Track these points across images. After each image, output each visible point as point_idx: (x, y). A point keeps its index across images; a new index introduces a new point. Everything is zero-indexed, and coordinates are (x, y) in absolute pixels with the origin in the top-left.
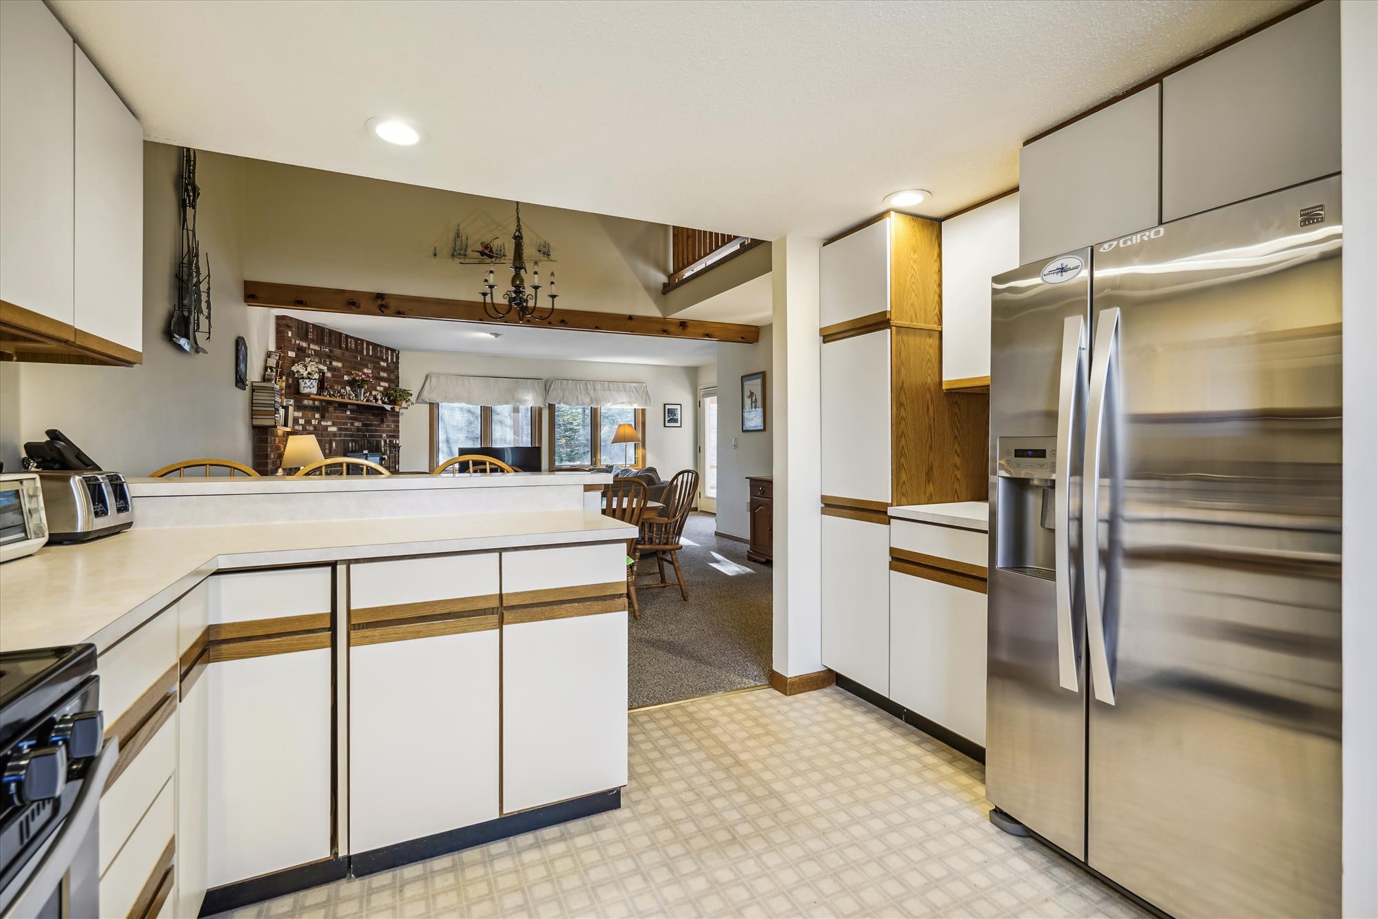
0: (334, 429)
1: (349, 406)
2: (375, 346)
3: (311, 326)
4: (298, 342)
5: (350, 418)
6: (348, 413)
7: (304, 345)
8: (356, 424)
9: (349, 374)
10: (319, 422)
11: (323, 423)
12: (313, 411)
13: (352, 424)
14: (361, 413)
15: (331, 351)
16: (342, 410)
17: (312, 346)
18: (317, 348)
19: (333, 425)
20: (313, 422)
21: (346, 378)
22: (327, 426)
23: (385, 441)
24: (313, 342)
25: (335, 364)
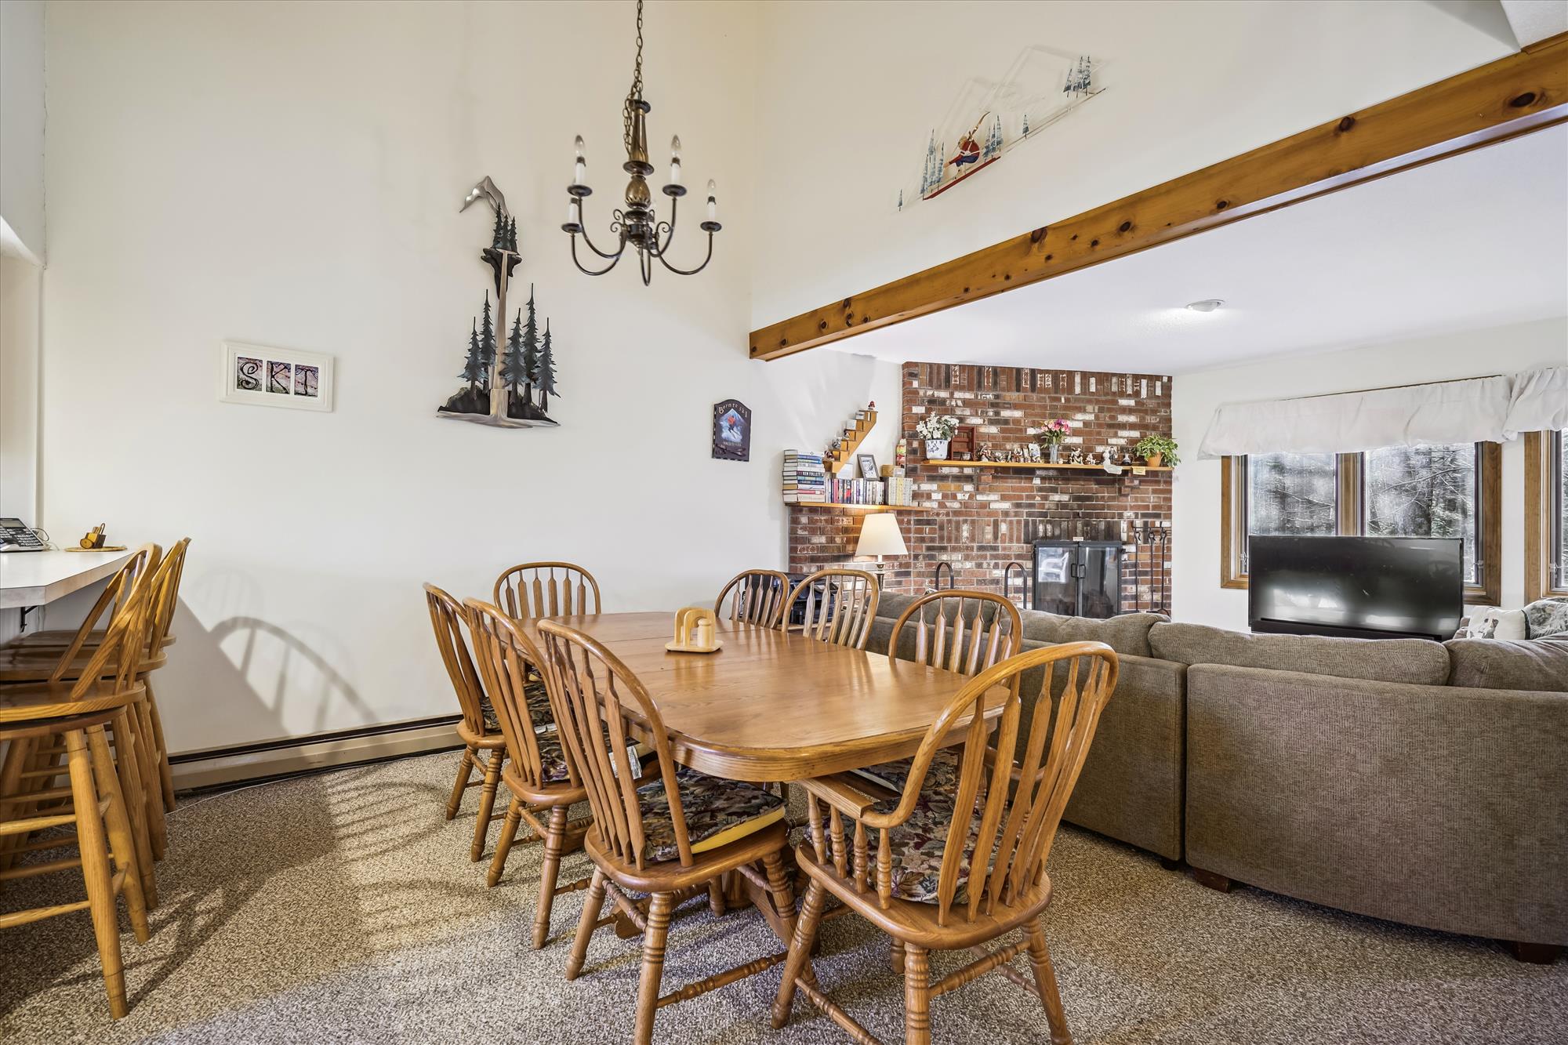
0: (1006, 505)
1: (1038, 472)
2: (1103, 378)
3: (957, 368)
4: (930, 393)
5: (1040, 489)
6: (1037, 481)
7: (943, 394)
8: (1056, 497)
9: (1034, 425)
10: (971, 497)
11: (979, 497)
12: (959, 481)
13: (1045, 498)
14: (1067, 480)
15: (997, 397)
16: (1026, 478)
17: (957, 395)
18: (969, 396)
19: (1004, 498)
20: (960, 496)
21: (1031, 431)
22: (990, 502)
23: (1132, 525)
24: (961, 388)
25: (1006, 414)
